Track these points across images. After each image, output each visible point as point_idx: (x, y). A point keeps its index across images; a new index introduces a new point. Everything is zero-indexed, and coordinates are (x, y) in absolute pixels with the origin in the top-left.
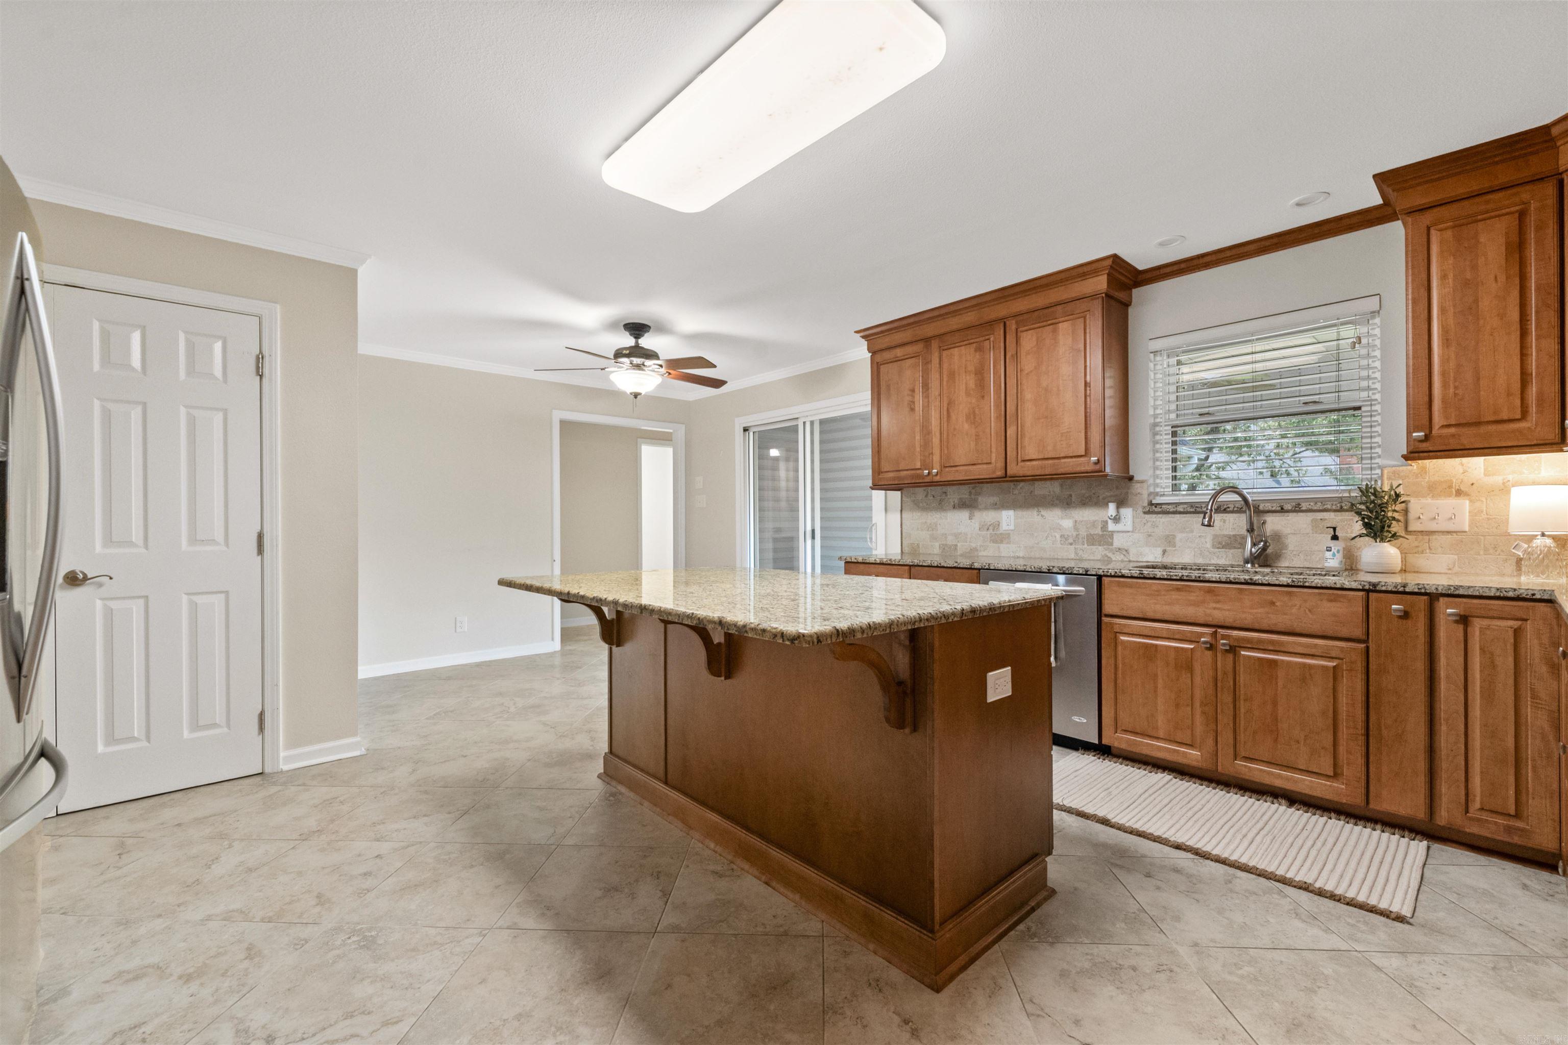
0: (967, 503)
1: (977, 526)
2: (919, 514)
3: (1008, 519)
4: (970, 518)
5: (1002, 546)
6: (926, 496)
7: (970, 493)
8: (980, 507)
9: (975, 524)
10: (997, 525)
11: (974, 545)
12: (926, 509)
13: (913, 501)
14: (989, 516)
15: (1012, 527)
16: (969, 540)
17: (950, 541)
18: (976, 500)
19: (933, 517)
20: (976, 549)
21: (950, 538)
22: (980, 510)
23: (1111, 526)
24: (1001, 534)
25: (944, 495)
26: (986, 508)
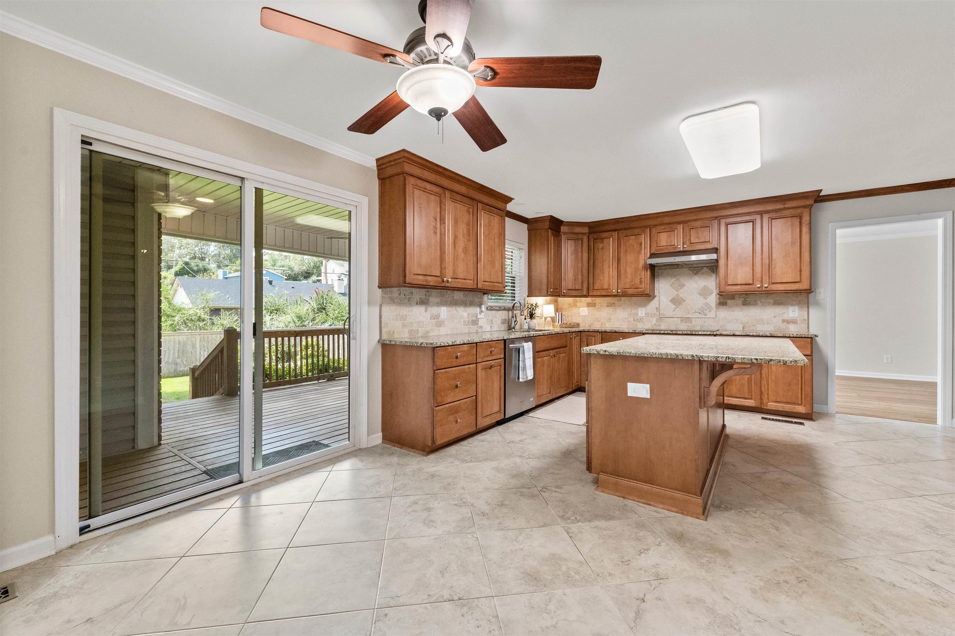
0: (424, 301)
1: (429, 317)
2: (394, 308)
3: (444, 311)
4: (426, 312)
5: (441, 328)
6: (400, 294)
7: (426, 295)
8: (430, 304)
9: (428, 315)
10: (438, 316)
11: (427, 329)
12: (401, 303)
13: (390, 298)
14: (434, 310)
15: (446, 317)
16: (425, 326)
17: (415, 327)
18: (428, 299)
19: (404, 311)
20: (428, 332)
21: (415, 325)
22: (431, 306)
23: (479, 316)
24: (440, 321)
25: (411, 294)
26: (433, 306)
